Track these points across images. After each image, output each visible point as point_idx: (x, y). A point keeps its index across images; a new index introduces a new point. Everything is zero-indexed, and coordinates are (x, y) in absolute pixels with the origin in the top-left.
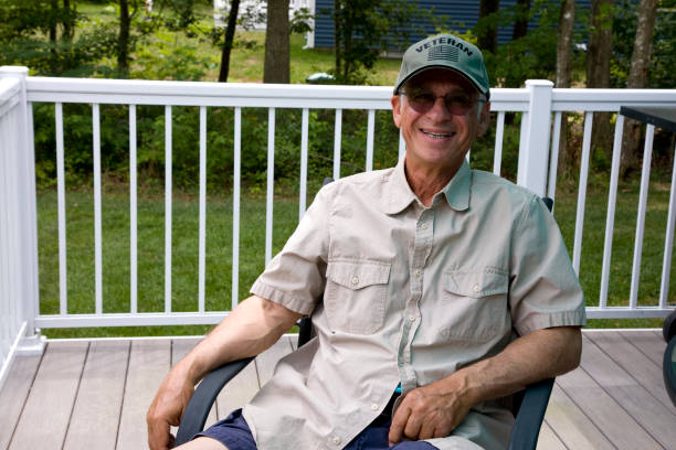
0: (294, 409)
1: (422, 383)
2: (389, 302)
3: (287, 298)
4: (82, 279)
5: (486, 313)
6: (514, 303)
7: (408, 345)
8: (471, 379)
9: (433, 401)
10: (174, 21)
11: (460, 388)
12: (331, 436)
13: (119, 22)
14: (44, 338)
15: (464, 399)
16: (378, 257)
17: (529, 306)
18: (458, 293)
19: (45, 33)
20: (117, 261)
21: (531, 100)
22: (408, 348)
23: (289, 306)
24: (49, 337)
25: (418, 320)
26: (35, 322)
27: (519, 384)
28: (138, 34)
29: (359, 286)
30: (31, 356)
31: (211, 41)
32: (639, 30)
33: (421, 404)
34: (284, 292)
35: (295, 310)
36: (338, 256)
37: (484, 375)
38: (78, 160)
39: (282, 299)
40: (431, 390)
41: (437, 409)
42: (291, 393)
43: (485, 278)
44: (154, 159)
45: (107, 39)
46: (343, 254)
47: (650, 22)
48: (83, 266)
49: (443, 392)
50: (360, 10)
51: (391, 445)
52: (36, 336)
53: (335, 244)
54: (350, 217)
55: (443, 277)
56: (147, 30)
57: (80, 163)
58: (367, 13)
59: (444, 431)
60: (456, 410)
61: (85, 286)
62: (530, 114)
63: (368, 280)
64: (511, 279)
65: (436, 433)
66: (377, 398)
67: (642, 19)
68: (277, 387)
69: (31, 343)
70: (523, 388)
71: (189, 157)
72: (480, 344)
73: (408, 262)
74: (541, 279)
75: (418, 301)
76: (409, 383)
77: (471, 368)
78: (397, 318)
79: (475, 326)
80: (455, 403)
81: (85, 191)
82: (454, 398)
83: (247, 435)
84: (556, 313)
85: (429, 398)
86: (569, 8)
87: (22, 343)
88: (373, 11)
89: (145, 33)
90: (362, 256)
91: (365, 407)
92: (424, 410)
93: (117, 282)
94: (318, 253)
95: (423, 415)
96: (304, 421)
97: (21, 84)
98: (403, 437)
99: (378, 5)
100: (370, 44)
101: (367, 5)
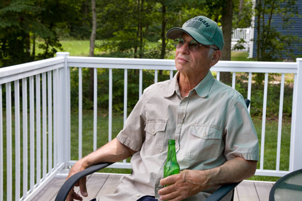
2: (166, 140)
18: (196, 135)
21: (298, 68)
26: (68, 163)
43: (210, 130)
58: (273, 42)
75: (179, 139)
88: (275, 40)
90: (156, 119)
99: (278, 37)
100: (273, 54)
101: (273, 37)
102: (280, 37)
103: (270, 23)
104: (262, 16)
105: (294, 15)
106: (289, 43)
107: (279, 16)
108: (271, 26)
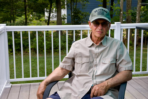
0: (69, 91)
1: (97, 84)
2: (89, 66)
3: (66, 67)
4: (19, 73)
5: (111, 67)
6: (117, 65)
7: (94, 75)
8: (108, 82)
9: (100, 88)
10: (37, 18)
11: (106, 85)
12: (78, 96)
13: (25, 19)
14: (11, 84)
15: (107, 87)
16: (86, 56)
17: (120, 66)
18: (105, 63)
19: (9, 22)
20: (26, 69)
21: (116, 27)
22: (94, 76)
23: (67, 69)
24: (12, 84)
25: (96, 70)
26: (9, 80)
27: (119, 83)
28: (29, 21)
29: (82, 63)
30: (8, 88)
31: (45, 22)
32: (137, 15)
33: (97, 88)
34: (66, 66)
35: (68, 70)
36: (77, 57)
37: (111, 82)
38: (17, 48)
39: (65, 67)
40: (100, 85)
41: (101, 89)
42: (68, 88)
43: (111, 59)
44: (33, 47)
45: (22, 23)
46: (79, 56)
47: (139, 13)
48: (19, 71)
49: (102, 86)
50: (77, 14)
51: (91, 98)
52: (9, 84)
53: (77, 54)
54: (79, 48)
55: (101, 60)
56: (31, 20)
57: (17, 49)
58: (78, 15)
59: (103, 94)
60: (105, 89)
61: (19, 75)
62: (116, 29)
63: (84, 61)
64: (116, 60)
65: (101, 95)
66: (88, 87)
67: (138, 12)
68: (65, 87)
69: (8, 85)
70: (120, 84)
71: (41, 47)
72: (110, 74)
73: (93, 57)
74: (123, 60)
75: (96, 65)
76: (94, 84)
77: (108, 80)
78: (91, 69)
79: (109, 70)
80: (105, 88)
81: (19, 55)
82: (105, 87)
83: (58, 97)
84: (127, 67)
85: (99, 87)
86: (122, 11)
87: (6, 85)
88: (79, 14)
89: (30, 21)
90: (83, 56)
91: (85, 89)
92: (98, 89)
93: (26, 73)
94: (73, 57)
95: (98, 91)
96: (71, 94)
97: (4, 27)
98: (94, 96)
99: (80, 13)
100: (79, 21)
101: (78, 13)
102: (81, 13)
103: (76, 7)
104: (72, 3)
105: (86, 3)
106: (85, 16)
107: (80, 3)
108: (77, 8)
